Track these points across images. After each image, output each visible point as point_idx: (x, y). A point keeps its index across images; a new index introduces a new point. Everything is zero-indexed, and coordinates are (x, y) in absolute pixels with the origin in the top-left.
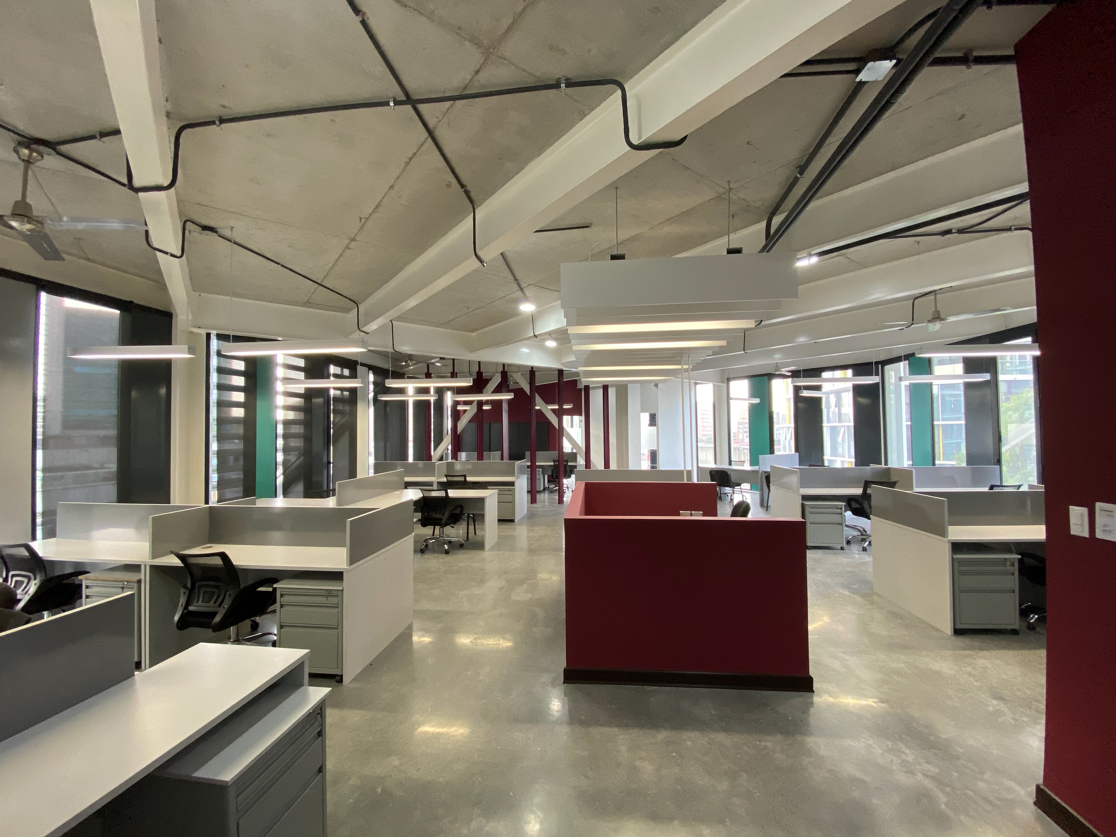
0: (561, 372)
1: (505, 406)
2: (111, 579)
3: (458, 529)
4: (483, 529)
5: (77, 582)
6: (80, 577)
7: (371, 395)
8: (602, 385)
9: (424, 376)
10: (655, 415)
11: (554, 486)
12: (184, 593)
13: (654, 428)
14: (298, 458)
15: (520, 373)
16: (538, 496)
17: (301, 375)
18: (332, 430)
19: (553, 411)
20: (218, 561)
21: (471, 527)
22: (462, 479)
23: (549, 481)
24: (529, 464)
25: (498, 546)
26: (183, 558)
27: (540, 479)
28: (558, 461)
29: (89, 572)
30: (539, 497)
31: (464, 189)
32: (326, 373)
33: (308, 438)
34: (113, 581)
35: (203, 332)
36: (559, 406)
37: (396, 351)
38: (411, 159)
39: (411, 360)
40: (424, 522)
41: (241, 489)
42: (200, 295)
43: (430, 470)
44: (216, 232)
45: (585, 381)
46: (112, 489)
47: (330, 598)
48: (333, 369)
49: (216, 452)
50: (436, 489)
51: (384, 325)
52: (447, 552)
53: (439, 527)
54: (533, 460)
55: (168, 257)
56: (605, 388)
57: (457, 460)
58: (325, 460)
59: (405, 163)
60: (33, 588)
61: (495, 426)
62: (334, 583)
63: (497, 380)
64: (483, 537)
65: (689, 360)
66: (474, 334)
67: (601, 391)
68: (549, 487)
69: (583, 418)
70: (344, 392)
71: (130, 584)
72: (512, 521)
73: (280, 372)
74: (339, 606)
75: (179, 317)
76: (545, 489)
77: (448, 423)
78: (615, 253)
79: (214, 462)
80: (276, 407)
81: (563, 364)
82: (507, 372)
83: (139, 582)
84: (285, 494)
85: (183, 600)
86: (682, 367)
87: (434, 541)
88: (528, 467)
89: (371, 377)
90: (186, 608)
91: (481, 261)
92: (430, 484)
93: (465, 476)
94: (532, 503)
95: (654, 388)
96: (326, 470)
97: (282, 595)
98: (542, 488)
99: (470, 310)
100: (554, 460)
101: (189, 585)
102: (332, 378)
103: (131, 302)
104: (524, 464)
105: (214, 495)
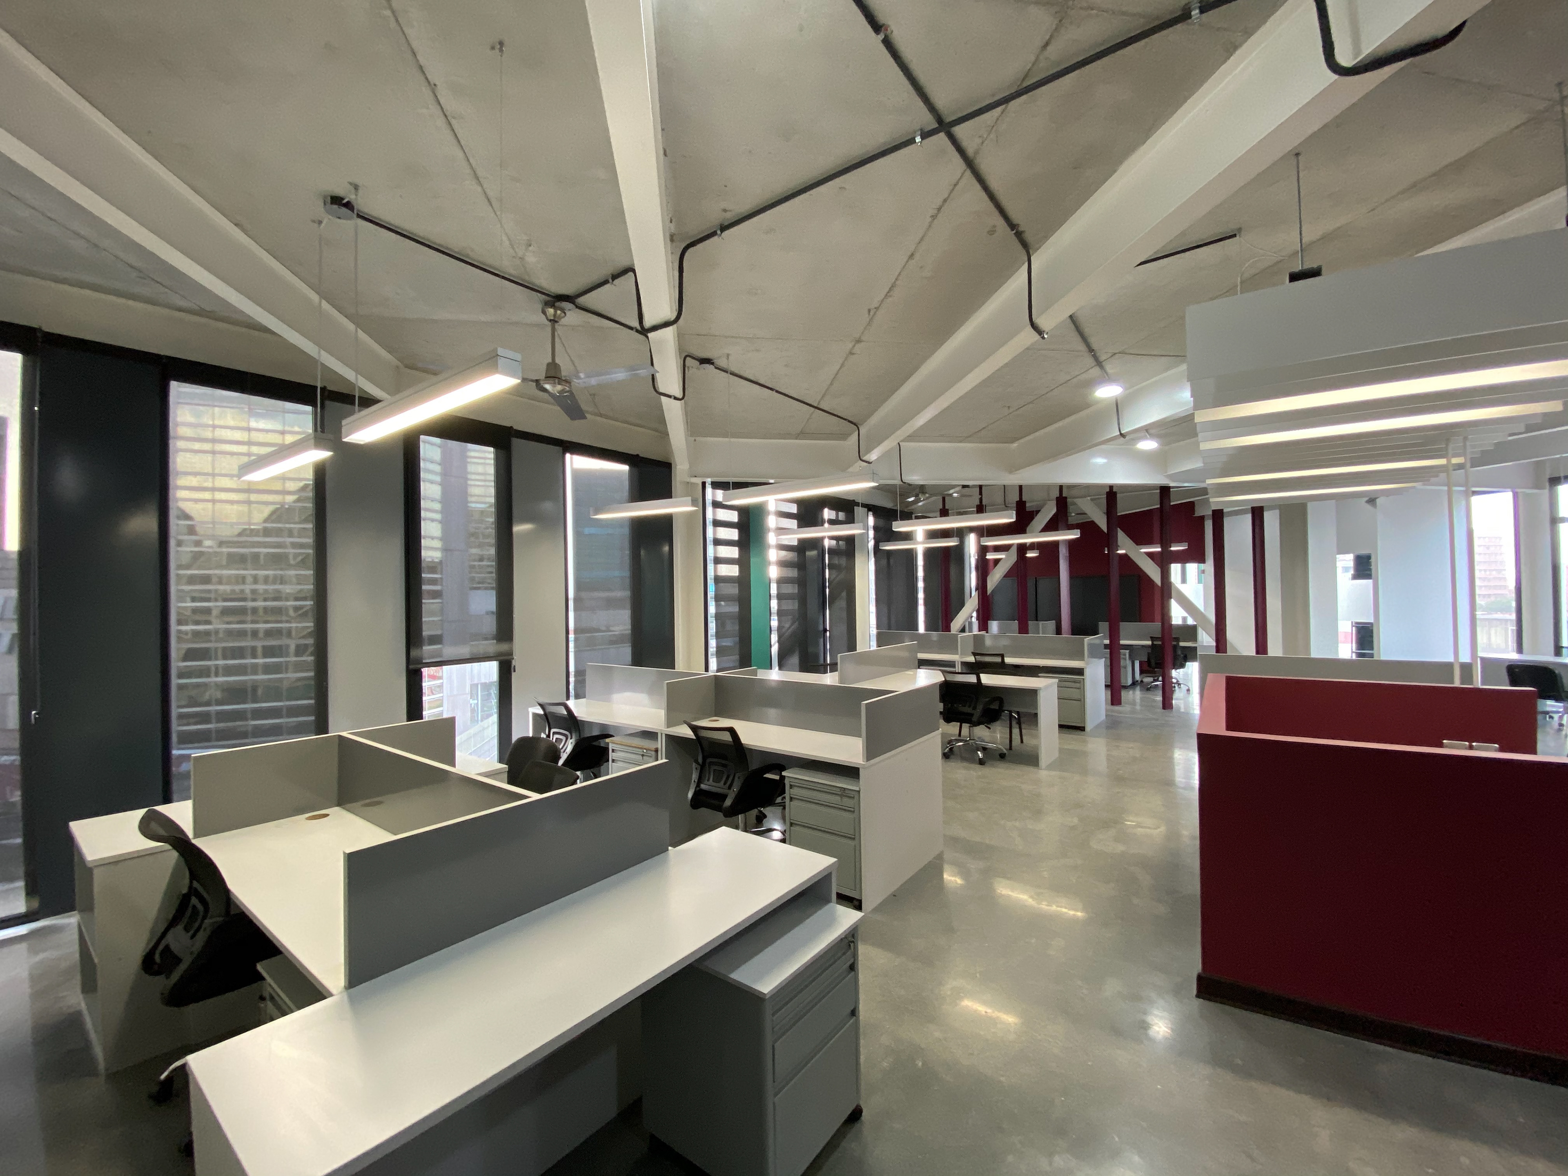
0: (1165, 491)
1: (1063, 552)
2: (633, 745)
3: (995, 732)
4: (1037, 737)
5: (602, 745)
6: (607, 740)
7: (871, 544)
8: (1250, 507)
9: (938, 513)
10: (1369, 557)
11: (1151, 679)
12: (696, 769)
13: (1368, 583)
14: (792, 624)
15: (1089, 498)
16: (1124, 693)
17: (793, 524)
18: (827, 590)
19: (1150, 555)
20: (727, 737)
21: (1016, 731)
22: (999, 660)
23: (1142, 672)
24: (1107, 642)
25: (1061, 764)
26: (694, 729)
27: (1125, 667)
28: (1161, 639)
29: (614, 736)
30: (1127, 696)
31: (1014, 231)
32: (820, 520)
33: (803, 600)
34: (635, 747)
35: (699, 481)
36: (1162, 547)
37: (905, 483)
38: (939, 209)
39: (924, 493)
40: (949, 716)
41: (737, 657)
42: (695, 440)
43: (951, 645)
44: (713, 364)
45: (1216, 501)
46: (627, 651)
47: (845, 800)
48: (827, 514)
49: (714, 615)
50: (960, 671)
51: (892, 449)
52: (981, 762)
53: (969, 725)
54: (1114, 635)
55: (672, 400)
56: (1257, 513)
57: (987, 633)
58: (821, 628)
59: (931, 217)
60: (569, 748)
61: (1044, 584)
62: (848, 780)
63: (1049, 511)
64: (1036, 748)
65: (1465, 447)
66: (1015, 445)
67: (1247, 520)
68: (1142, 681)
69: (1209, 566)
70: (840, 542)
71: (649, 752)
72: (1082, 729)
73: (772, 521)
74: (854, 811)
75: (678, 467)
76: (1134, 683)
77: (972, 579)
78: (1298, 268)
79: (712, 626)
80: (769, 563)
81: (1171, 477)
82: (1066, 498)
83: (656, 751)
84: (781, 666)
85: (695, 776)
86: (1449, 461)
87: (961, 743)
88: (1106, 646)
89: (871, 520)
90: (698, 785)
91: (1040, 332)
92: (952, 664)
93: (1002, 656)
94: (1112, 704)
95: (1368, 507)
96: (822, 640)
97: (791, 787)
98: (1130, 682)
99: (1011, 410)
100: (1151, 637)
101: (700, 760)
102: (826, 525)
103: (638, 455)
104: (1097, 642)
105: (713, 664)
